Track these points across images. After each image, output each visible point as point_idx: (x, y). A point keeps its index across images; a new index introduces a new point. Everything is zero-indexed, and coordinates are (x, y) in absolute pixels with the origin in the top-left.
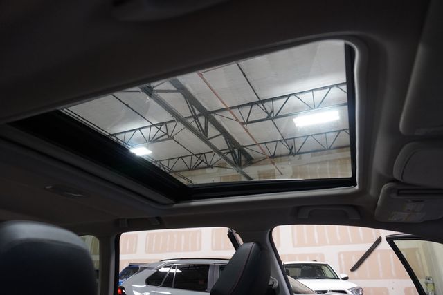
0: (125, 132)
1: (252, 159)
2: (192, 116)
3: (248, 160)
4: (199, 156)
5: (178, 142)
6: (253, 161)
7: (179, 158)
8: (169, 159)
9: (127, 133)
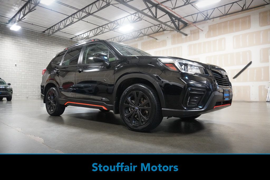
0: (120, 19)
1: (187, 24)
2: (148, 8)
3: (185, 25)
4: (158, 26)
5: (146, 21)
6: (188, 25)
7: (149, 27)
8: (144, 29)
9: (121, 19)
